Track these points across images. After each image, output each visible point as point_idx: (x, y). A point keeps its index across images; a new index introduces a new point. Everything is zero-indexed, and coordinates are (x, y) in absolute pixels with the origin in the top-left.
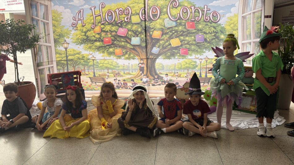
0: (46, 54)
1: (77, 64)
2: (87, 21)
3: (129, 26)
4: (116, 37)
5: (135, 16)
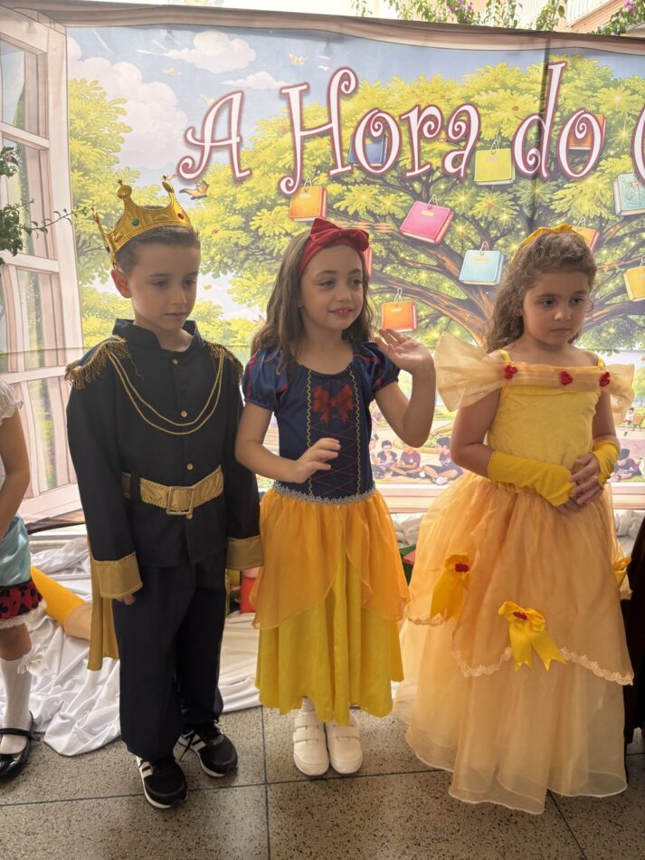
0: (29, 313)
2: (262, 156)
3: (462, 198)
4: (396, 242)
5: (493, 154)
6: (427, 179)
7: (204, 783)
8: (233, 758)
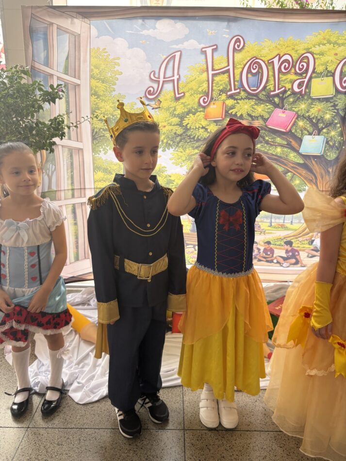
0: (67, 169)
3: (302, 106)
4: (264, 131)
5: (322, 80)
6: (282, 96)
7: (151, 426)
8: (166, 414)
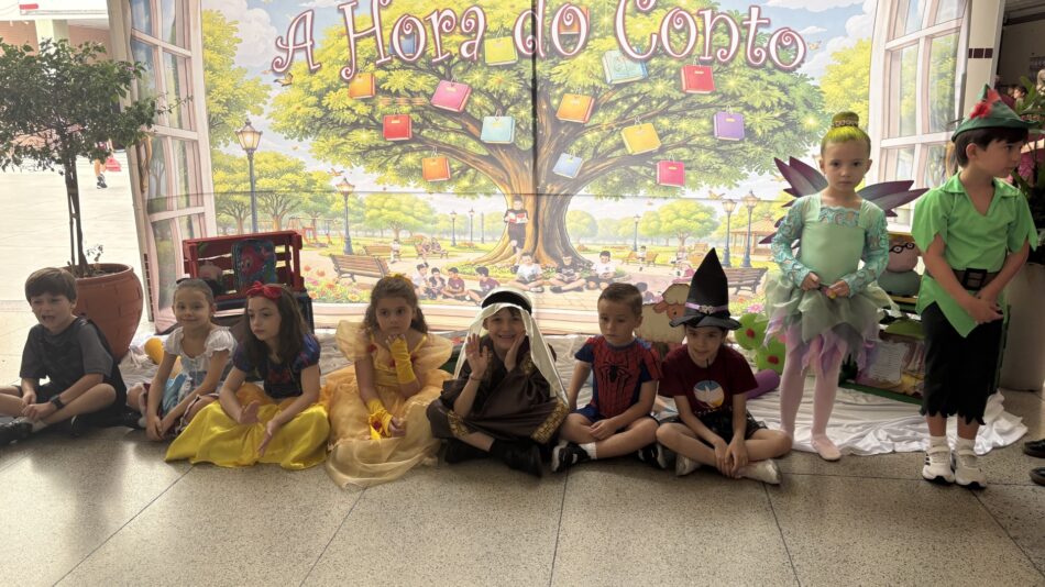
0: (180, 168)
1: (288, 206)
2: (327, 54)
3: (476, 77)
4: (428, 112)
5: (498, 41)
6: (448, 63)
